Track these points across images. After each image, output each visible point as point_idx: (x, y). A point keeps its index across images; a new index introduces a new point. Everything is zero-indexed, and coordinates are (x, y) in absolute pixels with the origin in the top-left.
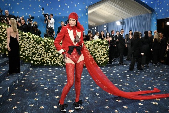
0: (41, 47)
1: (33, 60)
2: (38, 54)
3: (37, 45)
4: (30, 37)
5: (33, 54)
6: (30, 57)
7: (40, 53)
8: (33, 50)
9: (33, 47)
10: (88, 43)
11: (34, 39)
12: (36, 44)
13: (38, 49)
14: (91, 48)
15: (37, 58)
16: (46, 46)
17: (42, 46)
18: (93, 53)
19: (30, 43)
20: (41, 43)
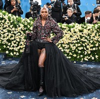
0: (19, 32)
1: (8, 49)
2: (14, 41)
3: (13, 29)
4: (4, 17)
5: (9, 41)
6: (4, 45)
7: (18, 40)
8: (8, 35)
9: (9, 31)
10: (88, 28)
11: (10, 20)
12: (13, 27)
13: (15, 34)
14: (93, 34)
15: (13, 47)
16: (27, 30)
17: (21, 30)
18: (96, 42)
19: (5, 26)
20: (19, 26)
